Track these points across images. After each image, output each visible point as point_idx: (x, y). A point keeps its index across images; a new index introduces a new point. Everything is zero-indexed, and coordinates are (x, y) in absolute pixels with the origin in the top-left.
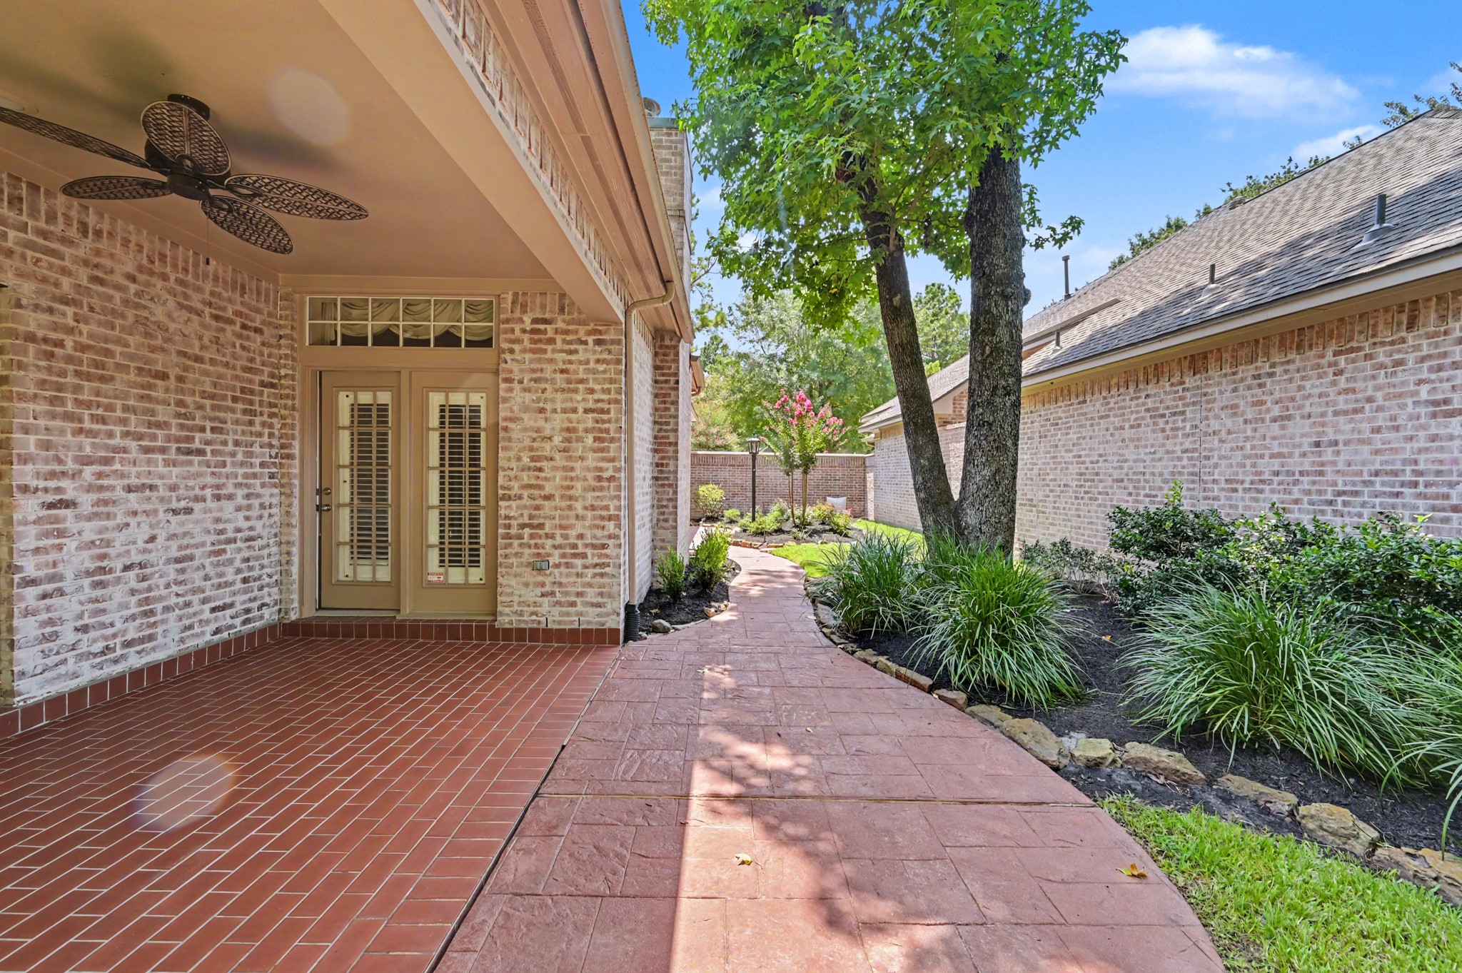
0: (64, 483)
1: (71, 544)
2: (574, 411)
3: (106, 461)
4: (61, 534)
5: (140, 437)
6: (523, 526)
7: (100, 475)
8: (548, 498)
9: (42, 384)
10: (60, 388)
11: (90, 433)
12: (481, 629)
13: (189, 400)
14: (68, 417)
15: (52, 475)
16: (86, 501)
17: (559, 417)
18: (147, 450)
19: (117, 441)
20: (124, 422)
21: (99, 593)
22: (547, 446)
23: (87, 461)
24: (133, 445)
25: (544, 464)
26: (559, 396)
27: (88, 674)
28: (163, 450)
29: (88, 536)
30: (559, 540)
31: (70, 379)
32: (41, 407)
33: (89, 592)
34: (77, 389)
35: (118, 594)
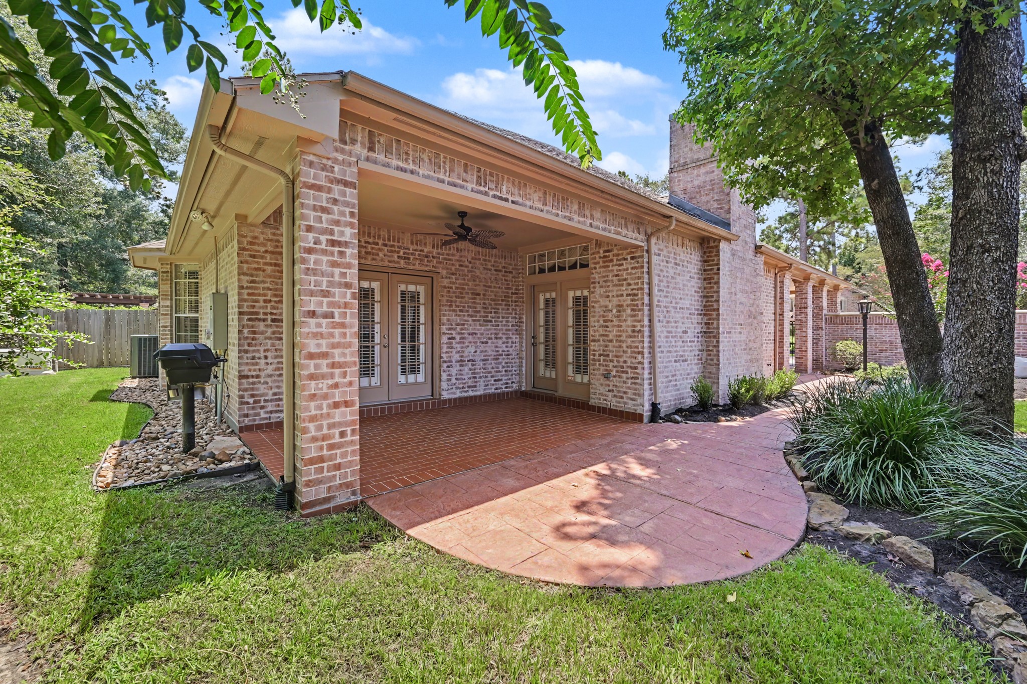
0: (453, 332)
1: (454, 351)
2: (622, 295)
3: (463, 325)
4: (452, 348)
5: (472, 316)
6: (600, 355)
7: (462, 329)
8: (611, 341)
9: (447, 301)
10: (452, 302)
11: (459, 316)
12: (583, 403)
14: (454, 311)
15: (450, 329)
16: (458, 337)
17: (615, 299)
18: (474, 321)
19: (466, 318)
20: (468, 311)
21: (462, 368)
22: (610, 314)
23: (458, 325)
24: (470, 319)
25: (609, 324)
26: (615, 289)
28: (479, 321)
29: (459, 349)
30: (616, 363)
31: (454, 299)
32: (447, 308)
33: (459, 368)
34: (456, 302)
35: (466, 369)
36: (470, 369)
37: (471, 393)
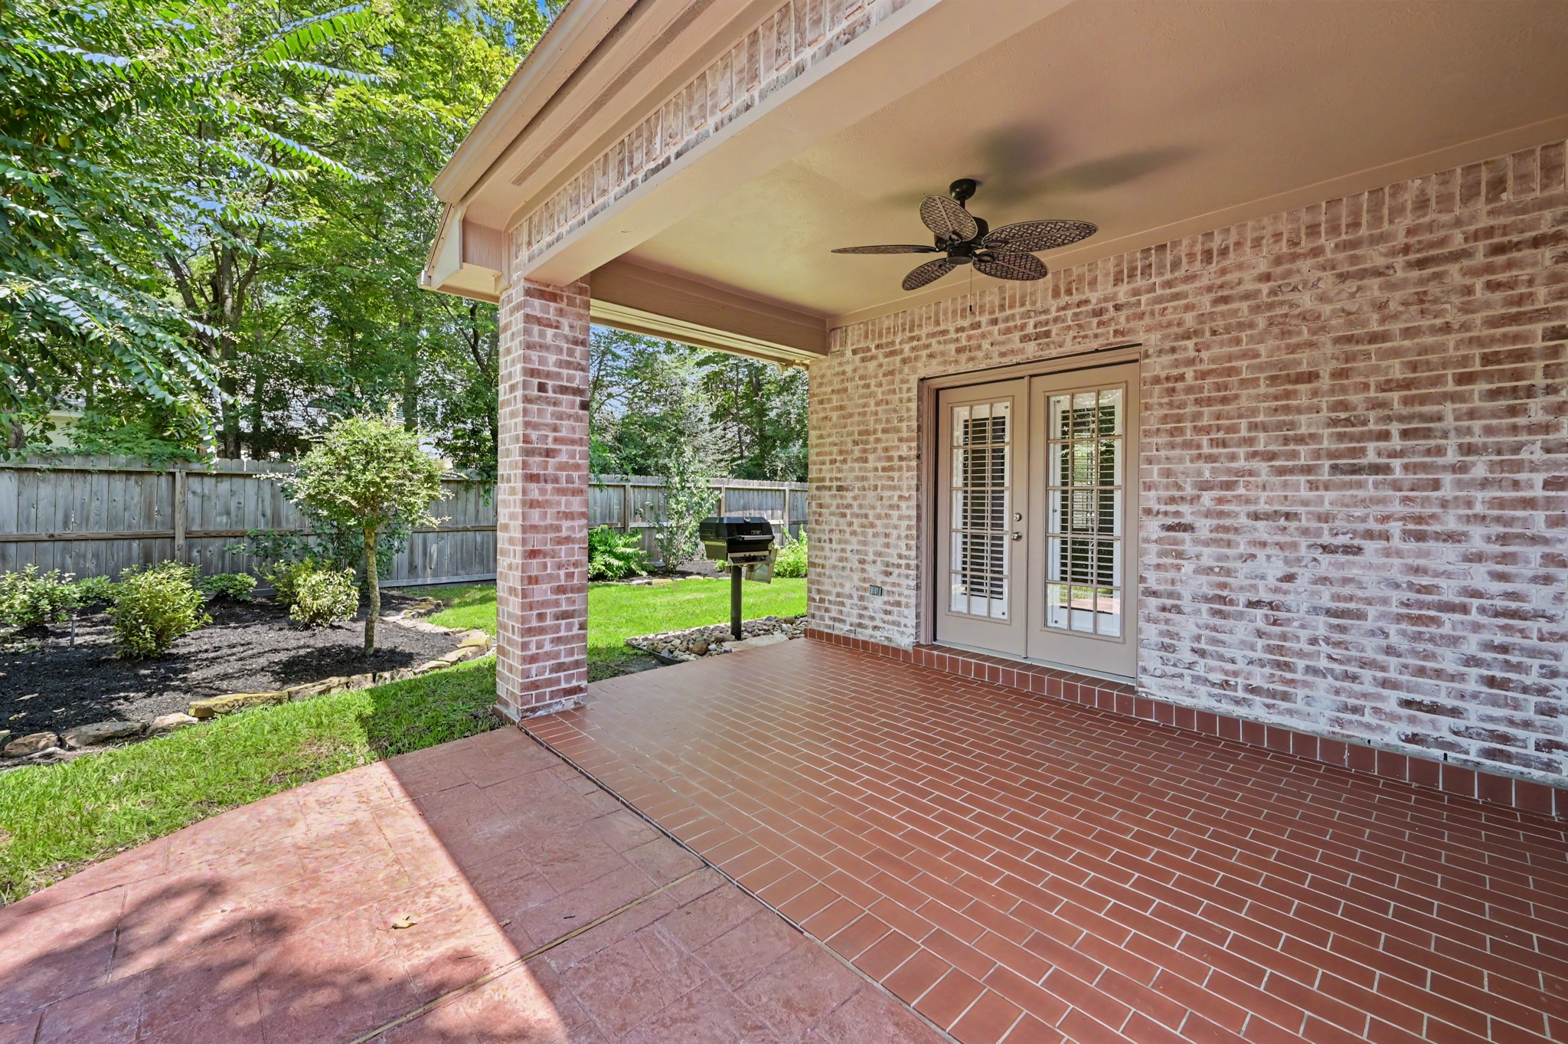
0: (1184, 508)
1: (1188, 567)
3: (1229, 486)
4: (1180, 555)
5: (1272, 456)
7: (1220, 501)
9: (1165, 419)
10: (1179, 419)
11: (1211, 458)
13: (1354, 398)
14: (1187, 445)
15: (1172, 500)
16: (1204, 527)
18: (1282, 471)
19: (1241, 463)
20: (1249, 441)
21: (1217, 621)
23: (1205, 486)
24: (1263, 467)
27: (1203, 700)
28: (1308, 470)
29: (1206, 561)
31: (1190, 409)
32: (1163, 439)
33: (1206, 618)
34: (1197, 416)
35: (1242, 630)
36: (1260, 634)
37: (1257, 711)
